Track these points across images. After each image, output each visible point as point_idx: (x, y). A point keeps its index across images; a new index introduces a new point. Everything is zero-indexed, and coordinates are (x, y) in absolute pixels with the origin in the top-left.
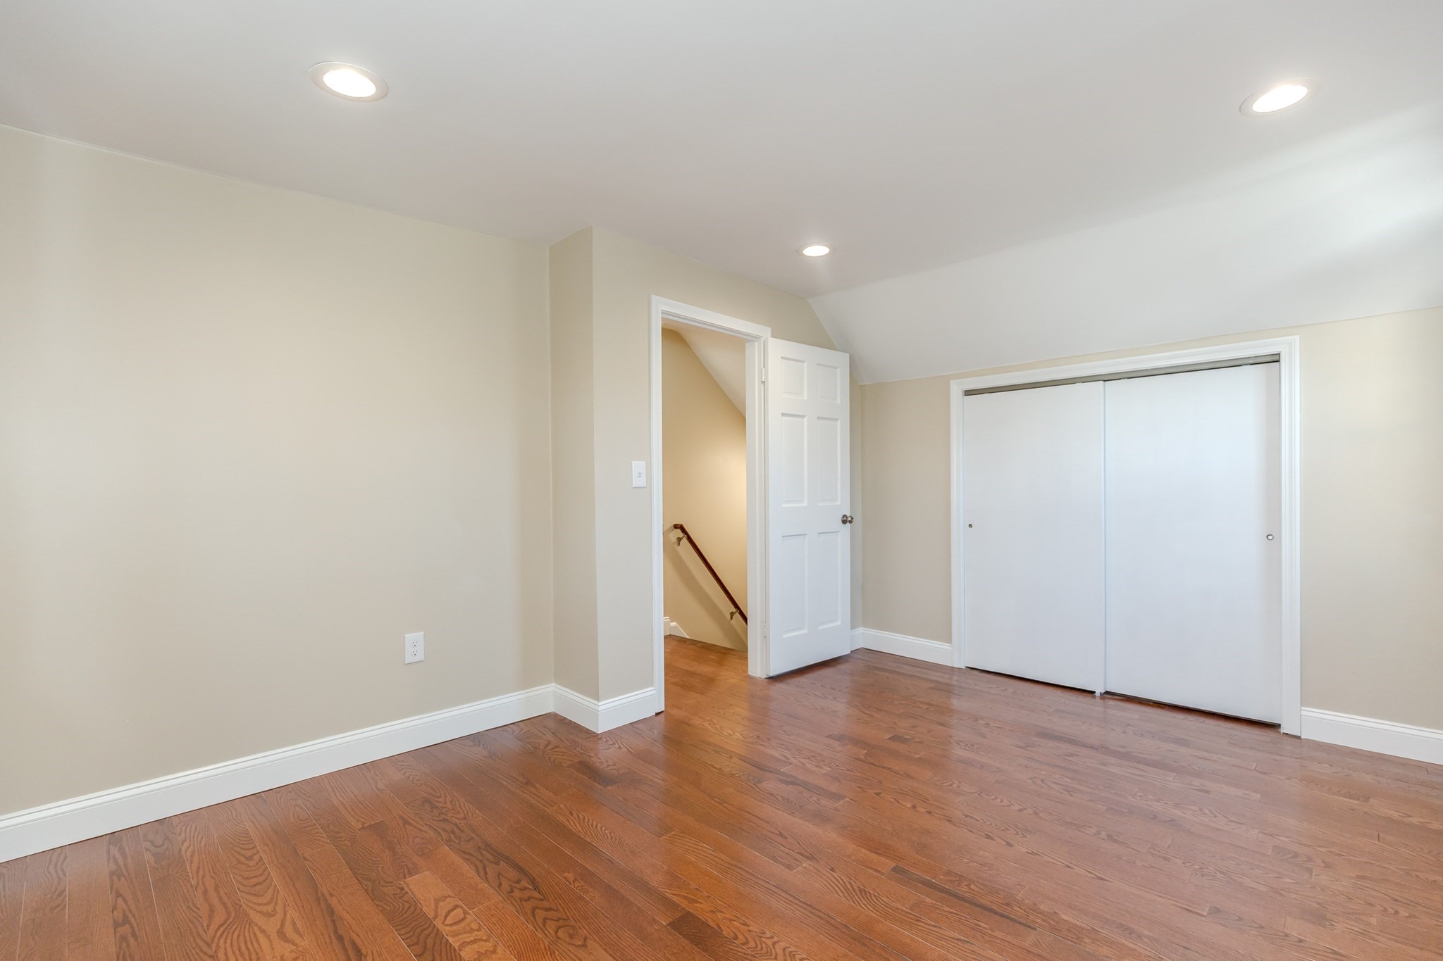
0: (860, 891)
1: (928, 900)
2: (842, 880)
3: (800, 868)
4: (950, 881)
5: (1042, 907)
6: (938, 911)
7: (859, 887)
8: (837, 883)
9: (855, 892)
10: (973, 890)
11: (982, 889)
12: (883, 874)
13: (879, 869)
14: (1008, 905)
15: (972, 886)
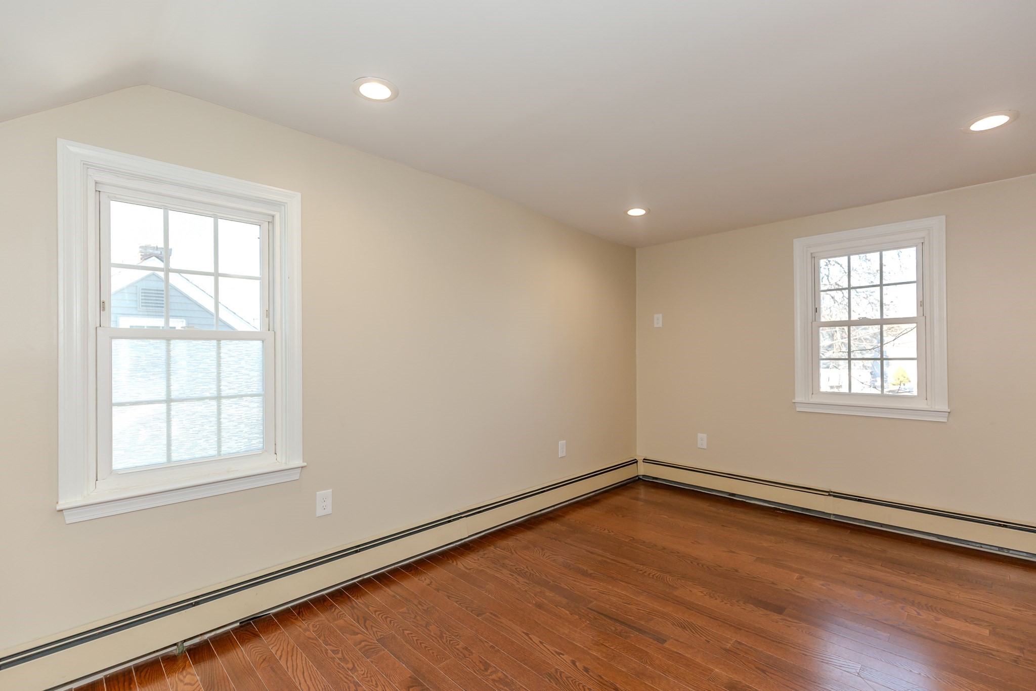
0: (685, 627)
1: (643, 623)
2: (699, 635)
3: (732, 643)
4: (627, 633)
5: (577, 617)
6: (638, 617)
7: (687, 630)
8: (701, 632)
9: (688, 627)
10: (614, 627)
11: (608, 627)
12: (672, 638)
13: (675, 642)
14: (596, 619)
15: (613, 629)
